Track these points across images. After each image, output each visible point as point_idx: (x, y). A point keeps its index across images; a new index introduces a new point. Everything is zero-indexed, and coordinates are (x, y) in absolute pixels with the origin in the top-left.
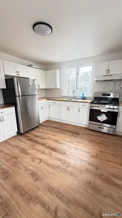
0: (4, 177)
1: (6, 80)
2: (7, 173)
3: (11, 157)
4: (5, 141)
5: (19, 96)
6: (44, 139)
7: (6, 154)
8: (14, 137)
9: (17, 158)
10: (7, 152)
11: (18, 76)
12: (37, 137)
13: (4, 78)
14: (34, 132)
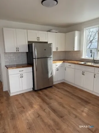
0: (12, 118)
1: (29, 45)
2: (14, 116)
3: (21, 106)
4: (22, 94)
5: (35, 58)
6: (51, 99)
7: (19, 103)
8: (30, 92)
9: (24, 108)
10: (20, 102)
11: (38, 41)
12: (46, 96)
13: (27, 43)
14: (46, 91)
